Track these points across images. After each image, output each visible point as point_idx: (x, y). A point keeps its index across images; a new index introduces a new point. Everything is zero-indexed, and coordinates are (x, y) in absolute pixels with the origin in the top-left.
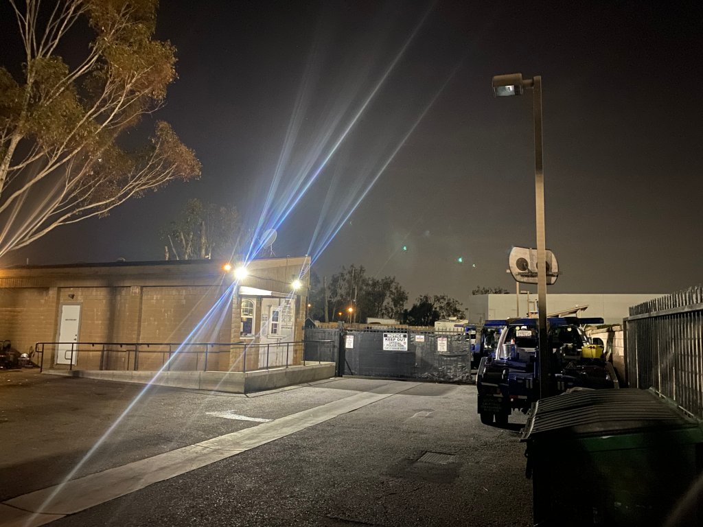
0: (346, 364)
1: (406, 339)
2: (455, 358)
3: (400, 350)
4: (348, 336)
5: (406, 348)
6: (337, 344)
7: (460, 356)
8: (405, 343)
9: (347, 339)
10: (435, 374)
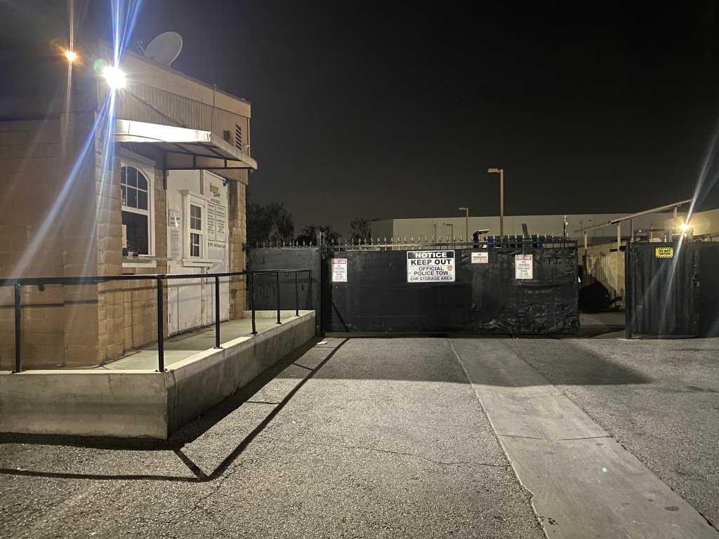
0: (334, 313)
1: (453, 261)
2: (550, 291)
3: (440, 280)
4: (335, 260)
5: (452, 275)
6: (316, 275)
7: (558, 286)
8: (450, 268)
9: (335, 266)
10: (512, 321)
